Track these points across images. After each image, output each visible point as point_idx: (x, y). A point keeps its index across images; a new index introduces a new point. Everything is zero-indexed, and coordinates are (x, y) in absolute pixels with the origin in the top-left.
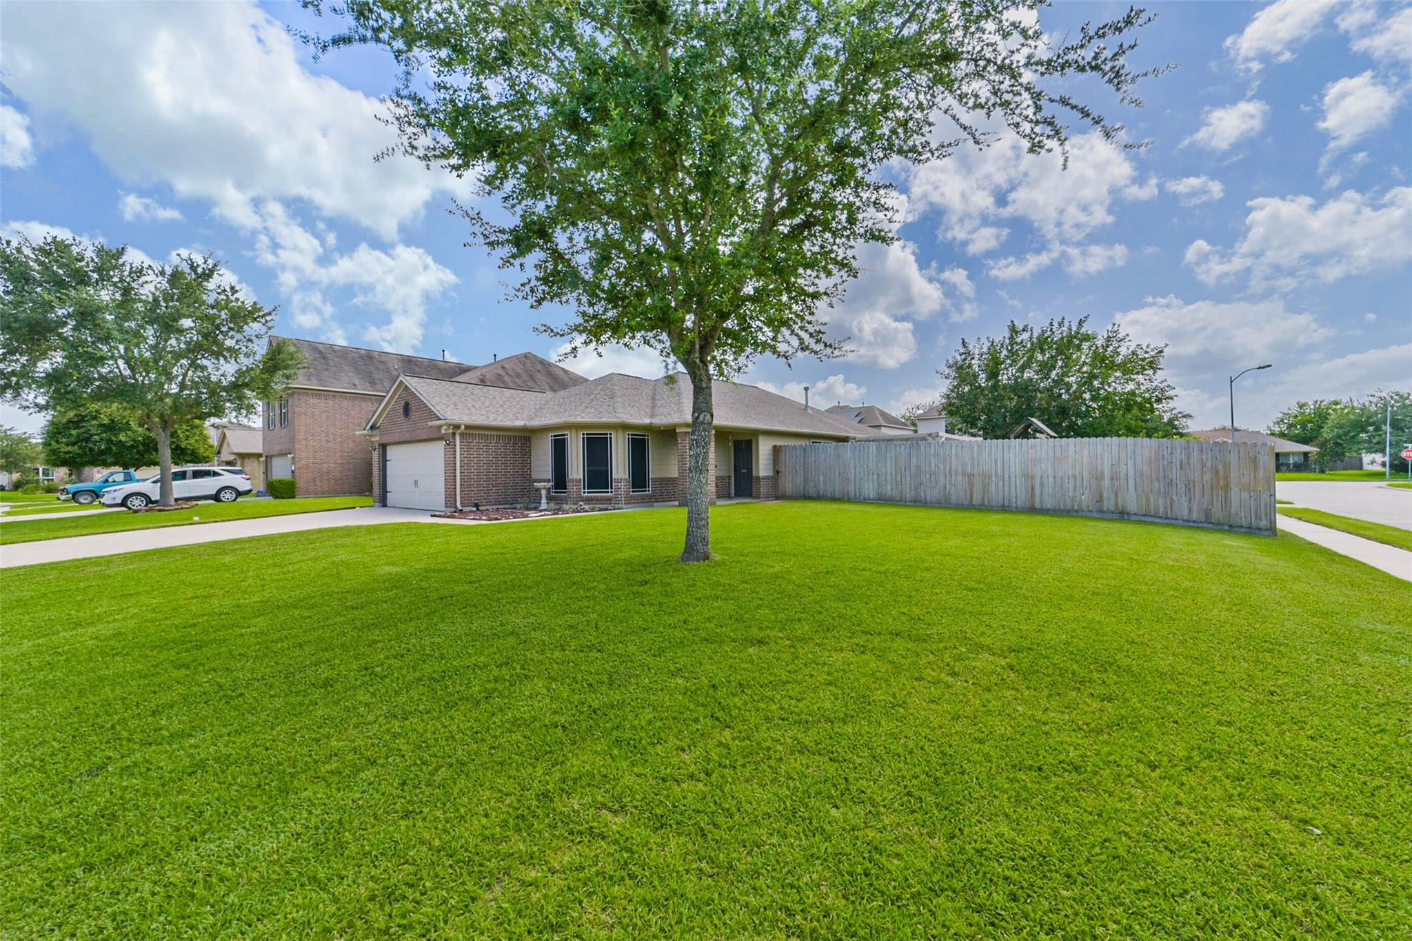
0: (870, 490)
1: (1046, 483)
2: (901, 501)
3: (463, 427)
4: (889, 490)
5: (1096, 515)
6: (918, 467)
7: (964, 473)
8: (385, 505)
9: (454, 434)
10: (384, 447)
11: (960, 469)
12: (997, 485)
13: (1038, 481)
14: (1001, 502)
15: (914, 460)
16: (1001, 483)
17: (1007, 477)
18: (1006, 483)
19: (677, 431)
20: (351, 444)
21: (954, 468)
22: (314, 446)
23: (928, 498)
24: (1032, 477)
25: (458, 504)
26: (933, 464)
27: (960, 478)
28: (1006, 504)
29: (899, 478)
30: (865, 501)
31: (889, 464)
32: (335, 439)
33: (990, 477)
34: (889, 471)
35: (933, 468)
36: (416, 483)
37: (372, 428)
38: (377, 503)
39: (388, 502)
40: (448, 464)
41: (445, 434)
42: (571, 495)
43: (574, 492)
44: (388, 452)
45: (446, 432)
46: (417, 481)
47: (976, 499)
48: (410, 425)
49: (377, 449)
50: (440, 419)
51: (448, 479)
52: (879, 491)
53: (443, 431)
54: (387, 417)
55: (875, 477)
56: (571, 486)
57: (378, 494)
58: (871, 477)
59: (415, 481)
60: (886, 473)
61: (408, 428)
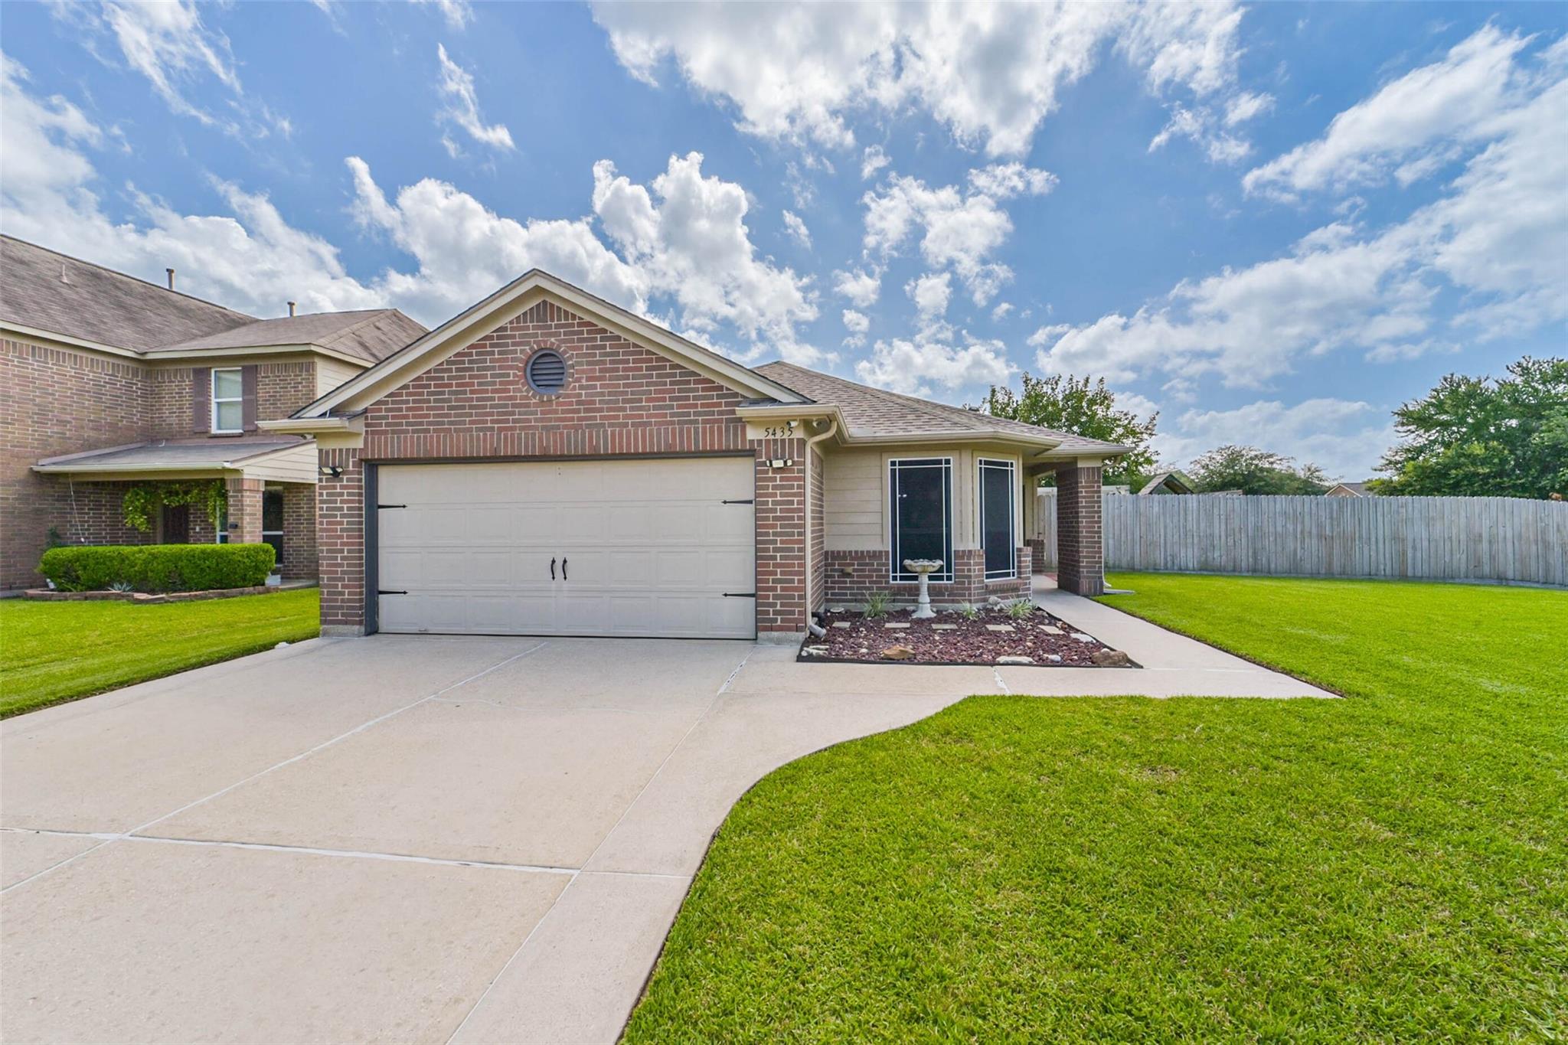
0: (1189, 557)
1: (1418, 546)
2: (1234, 570)
3: (833, 429)
4: (1218, 557)
5: (1473, 581)
6: (1257, 528)
7: (1320, 536)
8: (372, 629)
9: (802, 443)
10: (372, 466)
11: (1314, 531)
12: (1362, 549)
13: (1410, 545)
14: (1366, 569)
15: (1251, 519)
16: (1366, 548)
17: (1373, 539)
18: (1373, 547)
21: (1307, 529)
23: (1273, 566)
24: (1403, 540)
25: (809, 621)
26: (1279, 524)
27: (1314, 541)
28: (1373, 572)
29: (1231, 542)
31: (1216, 521)
33: (1353, 540)
34: (1217, 532)
35: (1279, 529)
36: (559, 568)
37: (334, 412)
38: (346, 627)
39: (384, 621)
40: (775, 518)
41: (768, 441)
42: (970, 583)
43: (976, 576)
44: (392, 484)
45: (771, 437)
46: (565, 561)
47: (1336, 567)
48: (563, 412)
49: (352, 473)
50: (773, 401)
51: (775, 558)
52: (1203, 559)
53: (753, 434)
54: (414, 387)
55: (1196, 541)
56: (969, 564)
57: (349, 600)
58: (1189, 541)
59: (554, 562)
60: (1212, 535)
61: (550, 420)
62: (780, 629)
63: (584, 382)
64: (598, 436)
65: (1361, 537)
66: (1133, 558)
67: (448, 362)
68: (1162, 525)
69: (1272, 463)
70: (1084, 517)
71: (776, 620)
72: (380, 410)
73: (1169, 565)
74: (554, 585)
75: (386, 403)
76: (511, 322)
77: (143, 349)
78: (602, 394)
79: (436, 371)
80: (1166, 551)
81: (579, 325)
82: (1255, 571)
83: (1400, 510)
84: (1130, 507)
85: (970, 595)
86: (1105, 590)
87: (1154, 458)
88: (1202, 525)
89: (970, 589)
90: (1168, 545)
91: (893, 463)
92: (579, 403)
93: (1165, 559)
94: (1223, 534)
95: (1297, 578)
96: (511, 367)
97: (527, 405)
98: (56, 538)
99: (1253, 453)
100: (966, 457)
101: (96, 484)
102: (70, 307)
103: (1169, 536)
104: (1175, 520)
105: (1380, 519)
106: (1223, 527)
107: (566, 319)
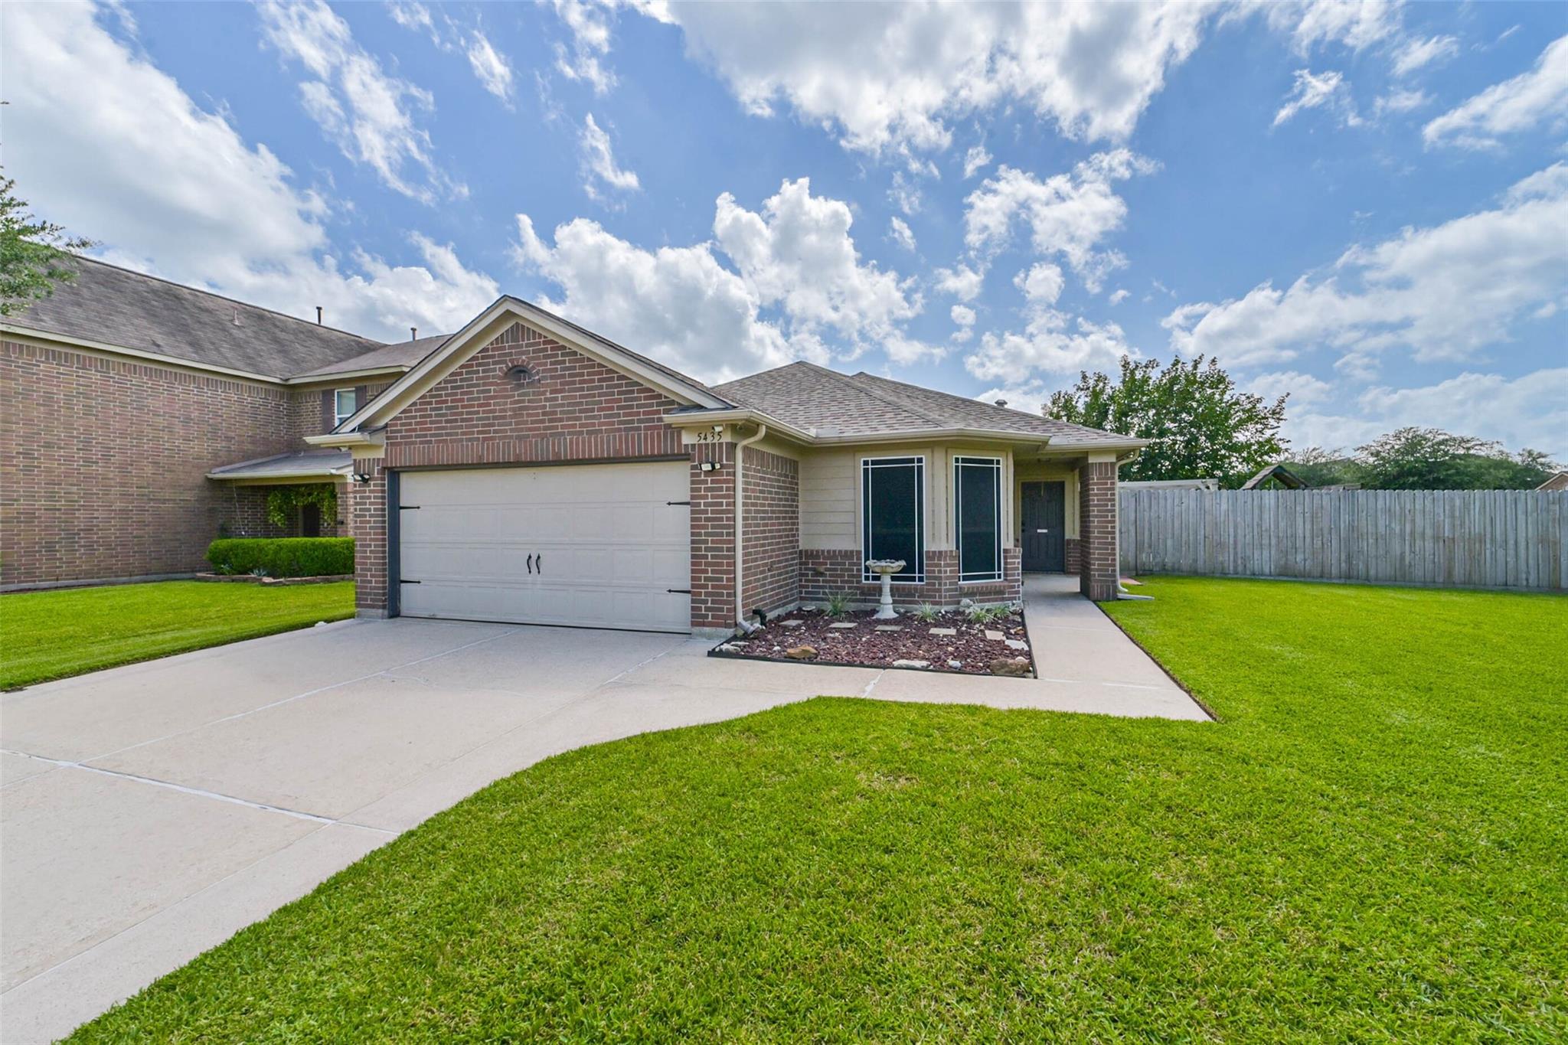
0: (1265, 559)
2: (1322, 577)
3: (763, 431)
4: (1301, 560)
6: (1352, 528)
7: (1436, 539)
8: (395, 613)
9: (732, 446)
10: (393, 474)
11: (1429, 532)
12: (1494, 554)
14: (1501, 579)
15: (1345, 518)
16: (1501, 553)
17: (1511, 542)
18: (1511, 552)
19: (1091, 460)
20: (149, 470)
21: (1419, 530)
22: (49, 471)
23: (1372, 572)
24: (1555, 543)
25: (740, 618)
26: (1381, 523)
27: (1429, 545)
28: (1511, 581)
29: (1318, 543)
30: (1255, 577)
31: (1300, 521)
32: (106, 458)
33: (1482, 540)
34: (1300, 532)
35: (1381, 529)
36: (533, 563)
37: (362, 428)
38: (374, 610)
39: (405, 606)
40: (707, 519)
41: (700, 445)
42: (940, 584)
43: (947, 578)
44: (412, 488)
45: (703, 441)
46: (539, 557)
47: (1458, 573)
48: (533, 422)
49: (376, 479)
50: (700, 407)
51: (706, 557)
52: (1282, 562)
53: (687, 439)
54: (421, 404)
55: (1273, 541)
56: (939, 565)
57: (375, 588)
58: (1265, 541)
59: (530, 557)
60: (1294, 536)
61: (522, 430)
62: (711, 625)
63: (548, 395)
64: (559, 443)
65: (1493, 540)
66: (1195, 561)
67: (446, 382)
68: (1231, 525)
69: (1468, 449)
70: (1096, 516)
71: (706, 616)
72: (396, 425)
73: (1240, 569)
74: (530, 578)
75: (400, 418)
76: (492, 344)
77: (288, 375)
78: (562, 405)
79: (437, 389)
80: (1236, 554)
81: (545, 343)
82: (1349, 577)
83: (1551, 507)
84: (1192, 505)
85: (940, 597)
86: (1120, 595)
87: (1283, 446)
88: (1282, 525)
89: (939, 590)
90: (1239, 547)
91: (866, 463)
92: (544, 414)
93: (1235, 561)
94: (1308, 534)
95: (1402, 587)
96: (492, 384)
97: (504, 417)
98: (225, 532)
99: (1441, 437)
100: (939, 456)
101: (253, 487)
102: (237, 345)
103: (1240, 537)
104: (1248, 518)
105: (1521, 517)
106: (1308, 526)
107: (534, 338)
